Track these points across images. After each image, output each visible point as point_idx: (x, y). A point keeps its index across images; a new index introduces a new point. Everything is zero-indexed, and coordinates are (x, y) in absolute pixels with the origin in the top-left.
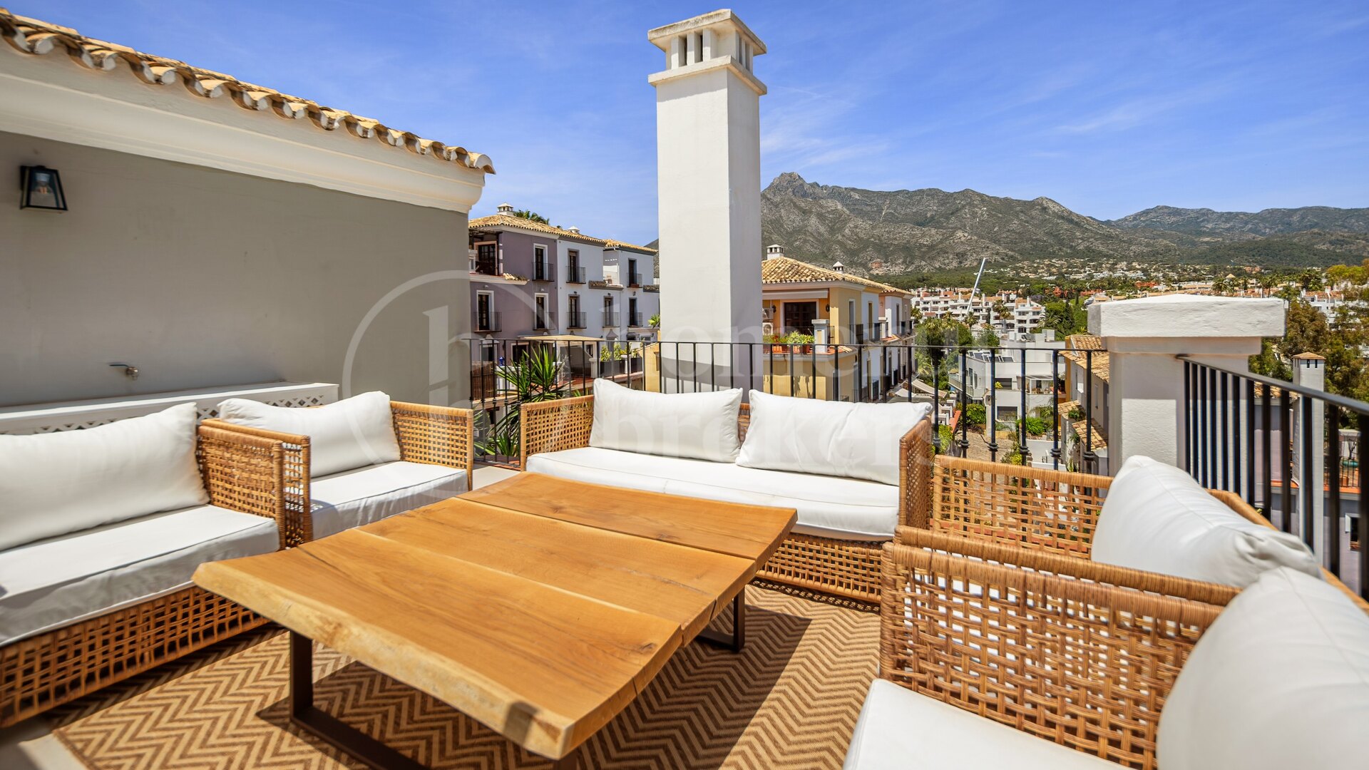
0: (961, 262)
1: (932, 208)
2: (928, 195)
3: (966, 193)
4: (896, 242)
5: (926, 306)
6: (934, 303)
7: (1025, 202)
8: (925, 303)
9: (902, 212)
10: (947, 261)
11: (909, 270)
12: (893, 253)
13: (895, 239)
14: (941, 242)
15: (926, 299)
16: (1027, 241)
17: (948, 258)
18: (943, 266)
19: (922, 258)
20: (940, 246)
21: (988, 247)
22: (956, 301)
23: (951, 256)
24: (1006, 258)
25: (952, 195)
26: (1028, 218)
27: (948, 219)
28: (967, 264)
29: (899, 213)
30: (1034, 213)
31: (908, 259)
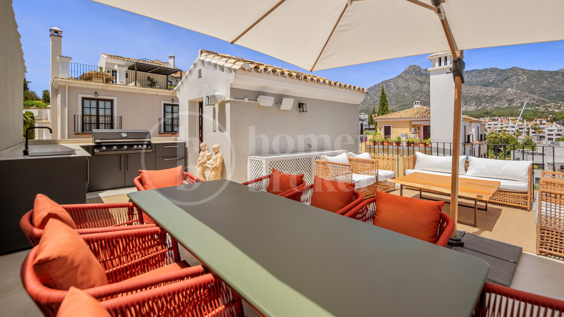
1: (493, 77)
2: (490, 71)
5: (490, 126)
6: (494, 125)
8: (489, 125)
11: (479, 108)
12: (469, 100)
15: (489, 123)
16: (553, 92)
18: (499, 106)
19: (487, 102)
22: (508, 124)
24: (539, 102)
25: (504, 70)
26: (554, 80)
27: (502, 82)
28: (514, 105)
30: (557, 77)
31: (478, 103)
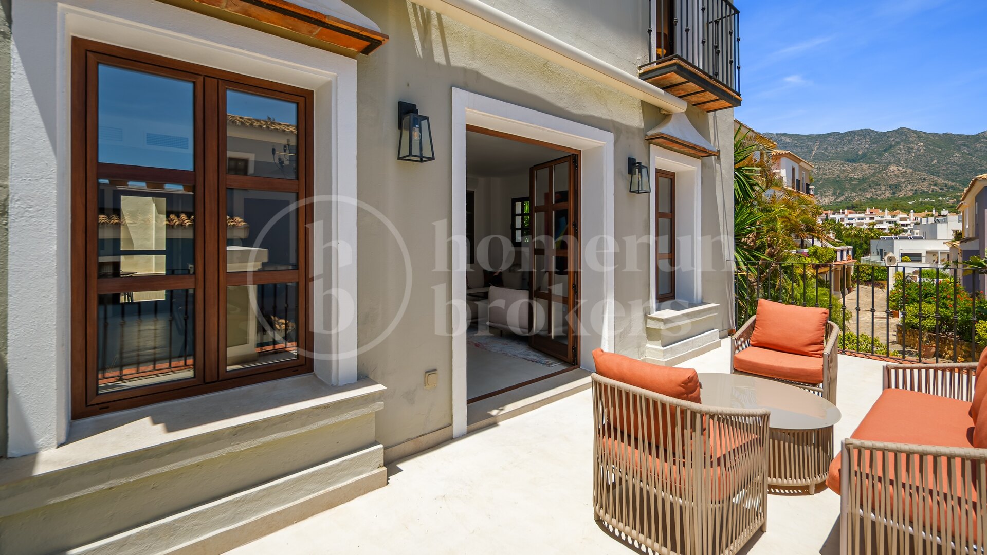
0: (894, 193)
3: (901, 132)
4: (826, 177)
7: (968, 136)
9: (833, 151)
10: (879, 192)
13: (825, 174)
14: (873, 175)
17: (880, 190)
20: (872, 179)
21: (924, 179)
23: (884, 188)
29: (830, 153)
